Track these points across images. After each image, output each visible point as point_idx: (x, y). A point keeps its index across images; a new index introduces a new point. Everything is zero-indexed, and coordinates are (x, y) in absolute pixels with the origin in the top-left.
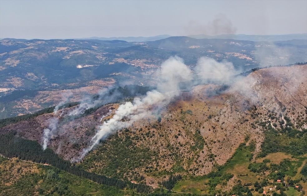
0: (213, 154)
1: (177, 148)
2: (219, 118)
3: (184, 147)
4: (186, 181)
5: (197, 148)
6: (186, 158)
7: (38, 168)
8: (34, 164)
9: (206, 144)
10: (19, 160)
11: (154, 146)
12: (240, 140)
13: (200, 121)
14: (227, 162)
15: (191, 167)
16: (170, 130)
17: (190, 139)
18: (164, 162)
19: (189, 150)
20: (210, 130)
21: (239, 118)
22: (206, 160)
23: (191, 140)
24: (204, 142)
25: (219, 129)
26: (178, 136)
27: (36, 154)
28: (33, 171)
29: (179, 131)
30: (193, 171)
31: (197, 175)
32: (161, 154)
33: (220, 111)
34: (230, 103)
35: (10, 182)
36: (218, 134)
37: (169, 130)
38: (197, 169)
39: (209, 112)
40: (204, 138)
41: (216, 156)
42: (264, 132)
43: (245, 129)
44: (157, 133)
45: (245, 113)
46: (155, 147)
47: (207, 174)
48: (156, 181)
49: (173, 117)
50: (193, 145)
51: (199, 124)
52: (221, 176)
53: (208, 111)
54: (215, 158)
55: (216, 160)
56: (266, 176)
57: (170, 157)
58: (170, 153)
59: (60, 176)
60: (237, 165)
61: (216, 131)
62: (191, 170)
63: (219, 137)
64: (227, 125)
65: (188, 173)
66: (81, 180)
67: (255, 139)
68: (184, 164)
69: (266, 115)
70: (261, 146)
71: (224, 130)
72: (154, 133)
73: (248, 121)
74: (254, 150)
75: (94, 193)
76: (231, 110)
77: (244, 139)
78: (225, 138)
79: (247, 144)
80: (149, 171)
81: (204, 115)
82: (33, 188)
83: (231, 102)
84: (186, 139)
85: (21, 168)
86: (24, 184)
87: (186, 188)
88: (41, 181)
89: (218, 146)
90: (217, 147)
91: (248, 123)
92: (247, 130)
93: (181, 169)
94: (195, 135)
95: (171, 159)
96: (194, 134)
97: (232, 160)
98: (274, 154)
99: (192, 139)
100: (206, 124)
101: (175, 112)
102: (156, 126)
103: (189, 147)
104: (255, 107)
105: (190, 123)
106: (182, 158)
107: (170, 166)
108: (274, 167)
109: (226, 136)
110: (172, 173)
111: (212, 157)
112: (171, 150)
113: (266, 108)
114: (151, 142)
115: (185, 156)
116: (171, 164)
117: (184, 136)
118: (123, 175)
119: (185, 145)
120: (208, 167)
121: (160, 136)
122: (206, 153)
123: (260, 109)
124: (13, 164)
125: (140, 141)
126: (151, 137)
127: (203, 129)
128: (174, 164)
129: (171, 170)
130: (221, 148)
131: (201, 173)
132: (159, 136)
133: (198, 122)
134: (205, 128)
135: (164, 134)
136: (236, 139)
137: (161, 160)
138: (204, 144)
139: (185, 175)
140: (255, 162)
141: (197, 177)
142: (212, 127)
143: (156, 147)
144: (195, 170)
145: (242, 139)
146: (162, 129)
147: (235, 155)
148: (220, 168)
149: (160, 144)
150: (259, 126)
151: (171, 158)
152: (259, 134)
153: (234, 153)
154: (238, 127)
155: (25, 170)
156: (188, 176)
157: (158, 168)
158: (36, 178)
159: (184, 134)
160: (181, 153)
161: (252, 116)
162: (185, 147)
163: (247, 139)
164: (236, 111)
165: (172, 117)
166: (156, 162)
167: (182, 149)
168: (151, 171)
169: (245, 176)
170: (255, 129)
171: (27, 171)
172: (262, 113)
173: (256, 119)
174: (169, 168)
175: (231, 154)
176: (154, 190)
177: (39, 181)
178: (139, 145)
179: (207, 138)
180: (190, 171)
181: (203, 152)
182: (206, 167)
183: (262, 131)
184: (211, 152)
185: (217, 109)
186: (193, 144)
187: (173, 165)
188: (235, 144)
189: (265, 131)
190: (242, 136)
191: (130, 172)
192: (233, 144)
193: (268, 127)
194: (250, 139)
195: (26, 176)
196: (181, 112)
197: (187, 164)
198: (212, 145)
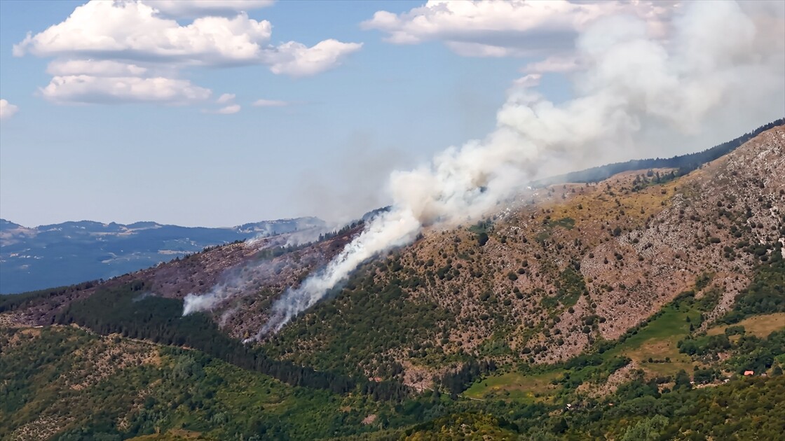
0: (597, 317)
1: (508, 303)
2: (639, 236)
3: (525, 300)
4: (506, 375)
5: (560, 303)
6: (523, 325)
7: (161, 356)
8: (154, 348)
9: (586, 294)
10: (123, 339)
11: (451, 298)
12: (683, 284)
13: (587, 242)
14: (628, 332)
15: (530, 344)
16: (503, 262)
17: (548, 281)
18: (463, 334)
19: (537, 306)
20: (606, 262)
21: (696, 236)
22: (575, 329)
23: (550, 285)
24: (583, 288)
25: (631, 260)
26: (517, 274)
27: (165, 325)
28: (147, 362)
29: (525, 264)
30: (533, 353)
31: (539, 362)
32: (462, 315)
33: (649, 220)
34: (681, 202)
35: (85, 384)
36: (624, 272)
37: (499, 263)
38: (545, 349)
39: (618, 222)
40: (586, 279)
41: (603, 320)
42: (754, 269)
43: (705, 261)
44: (468, 270)
45: (716, 224)
46: (452, 300)
47: (565, 359)
48: (429, 374)
49: (521, 233)
50: (550, 295)
51: (582, 248)
52: (600, 364)
53: (618, 219)
54: (599, 325)
55: (600, 329)
56: (720, 363)
57: (482, 322)
58: (485, 313)
59: (208, 370)
60: (653, 339)
61: (622, 265)
62: (526, 351)
63: (625, 277)
64: (657, 252)
65: (518, 357)
66: (253, 378)
67: (725, 283)
68: (515, 339)
69: (774, 228)
70: (736, 298)
71: (647, 261)
72: (460, 270)
73: (718, 241)
74: (712, 309)
75: (273, 405)
76: (681, 217)
77: (694, 283)
78: (643, 280)
79: (699, 295)
80: (419, 355)
81: (603, 228)
82: (133, 395)
83: (686, 198)
84: (536, 282)
85: (120, 355)
86: (115, 388)
87: (498, 390)
88: (159, 381)
89: (616, 298)
90: (613, 300)
91: (717, 247)
92: (711, 262)
93: (503, 349)
94: (564, 272)
95: (483, 327)
96: (562, 270)
97: (642, 329)
98: (763, 317)
99: (553, 283)
100: (600, 250)
101: (528, 223)
102: (469, 254)
103: (539, 300)
104: (749, 210)
105: (560, 248)
106: (514, 324)
107: (476, 342)
108: (750, 342)
109: (646, 275)
110: (476, 357)
111: (591, 322)
112: (491, 308)
113: (778, 213)
114: (447, 290)
115: (523, 320)
116: (479, 337)
117: (534, 276)
118: (356, 365)
119: (529, 297)
120: (576, 344)
121: (473, 275)
122: (578, 313)
123: (762, 216)
124: (105, 347)
125: (420, 289)
126: (450, 279)
127: (591, 261)
128: (488, 338)
129: (476, 352)
130: (624, 303)
131: (551, 359)
132: (469, 276)
133: (581, 244)
134: (594, 259)
135: (485, 269)
136: (672, 284)
137: (458, 330)
138: (580, 294)
139: (506, 363)
140: (704, 334)
141: (538, 367)
142: (616, 255)
143: (455, 301)
144: (537, 352)
145: (688, 284)
146: (482, 261)
147: (654, 317)
148: (605, 347)
149: (466, 295)
150: (746, 253)
151: (485, 324)
152: (741, 272)
153: (654, 314)
154: (688, 255)
155: (128, 358)
156: (514, 364)
157: (444, 347)
158: (147, 375)
159: (534, 271)
160: (513, 314)
161: (734, 230)
162: (527, 301)
163: (701, 283)
164: (693, 218)
165: (516, 233)
166: (444, 332)
167: (518, 305)
168: (425, 354)
169: (661, 362)
170: (733, 260)
171: (133, 362)
172: (765, 224)
173: (742, 238)
174: (471, 347)
175: (645, 317)
176: (417, 395)
177: (152, 382)
178: (414, 298)
179: (594, 281)
180: (523, 353)
181: (572, 311)
182: (570, 344)
183: (750, 265)
184: (594, 312)
185: (642, 215)
186: (551, 293)
187: (483, 339)
188: (663, 295)
189: (759, 266)
190: (692, 276)
191: (373, 357)
192: (660, 294)
193: (770, 257)
194: (710, 284)
195: (127, 372)
196: (545, 222)
197: (521, 339)
198: (601, 294)
